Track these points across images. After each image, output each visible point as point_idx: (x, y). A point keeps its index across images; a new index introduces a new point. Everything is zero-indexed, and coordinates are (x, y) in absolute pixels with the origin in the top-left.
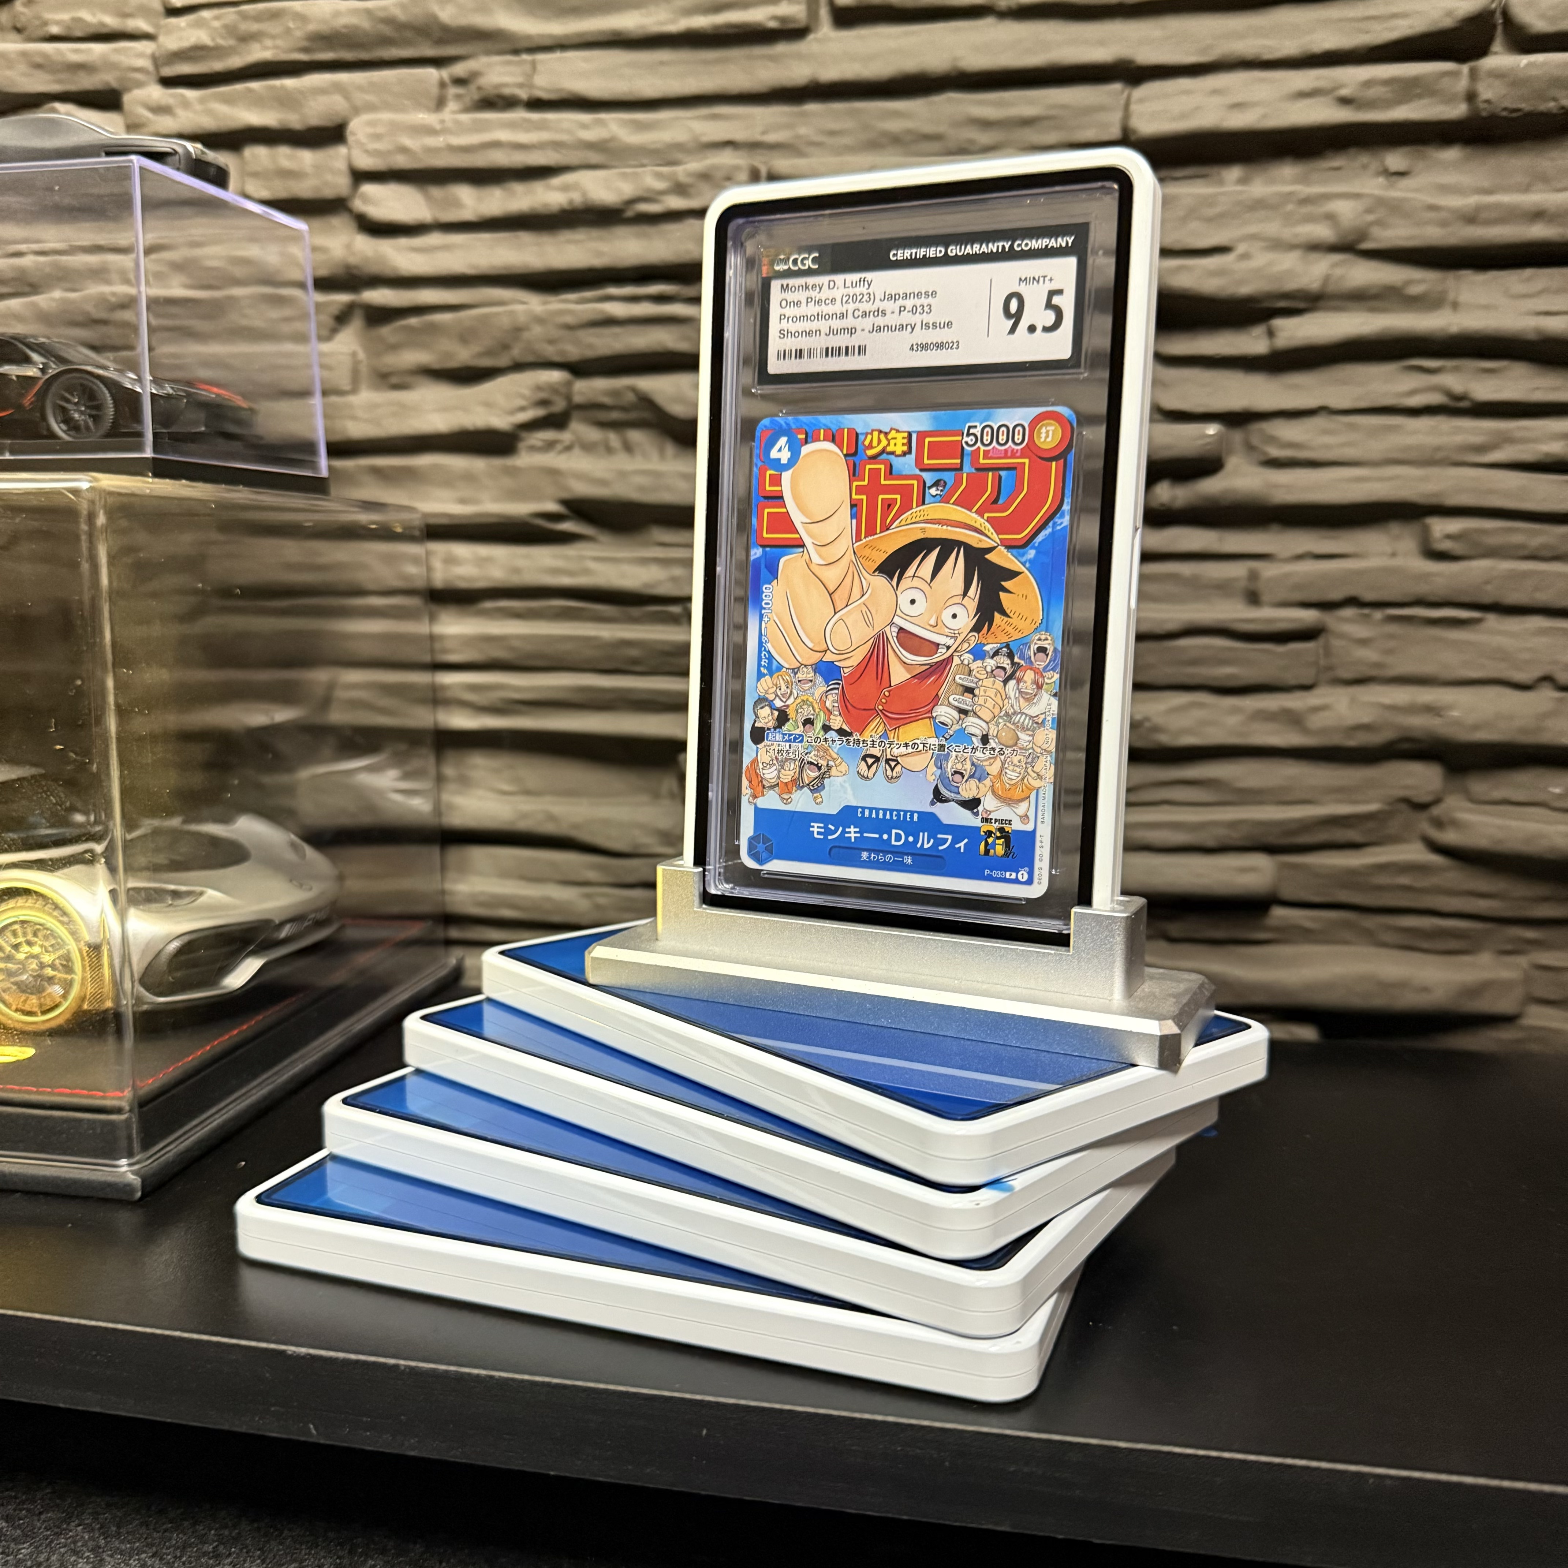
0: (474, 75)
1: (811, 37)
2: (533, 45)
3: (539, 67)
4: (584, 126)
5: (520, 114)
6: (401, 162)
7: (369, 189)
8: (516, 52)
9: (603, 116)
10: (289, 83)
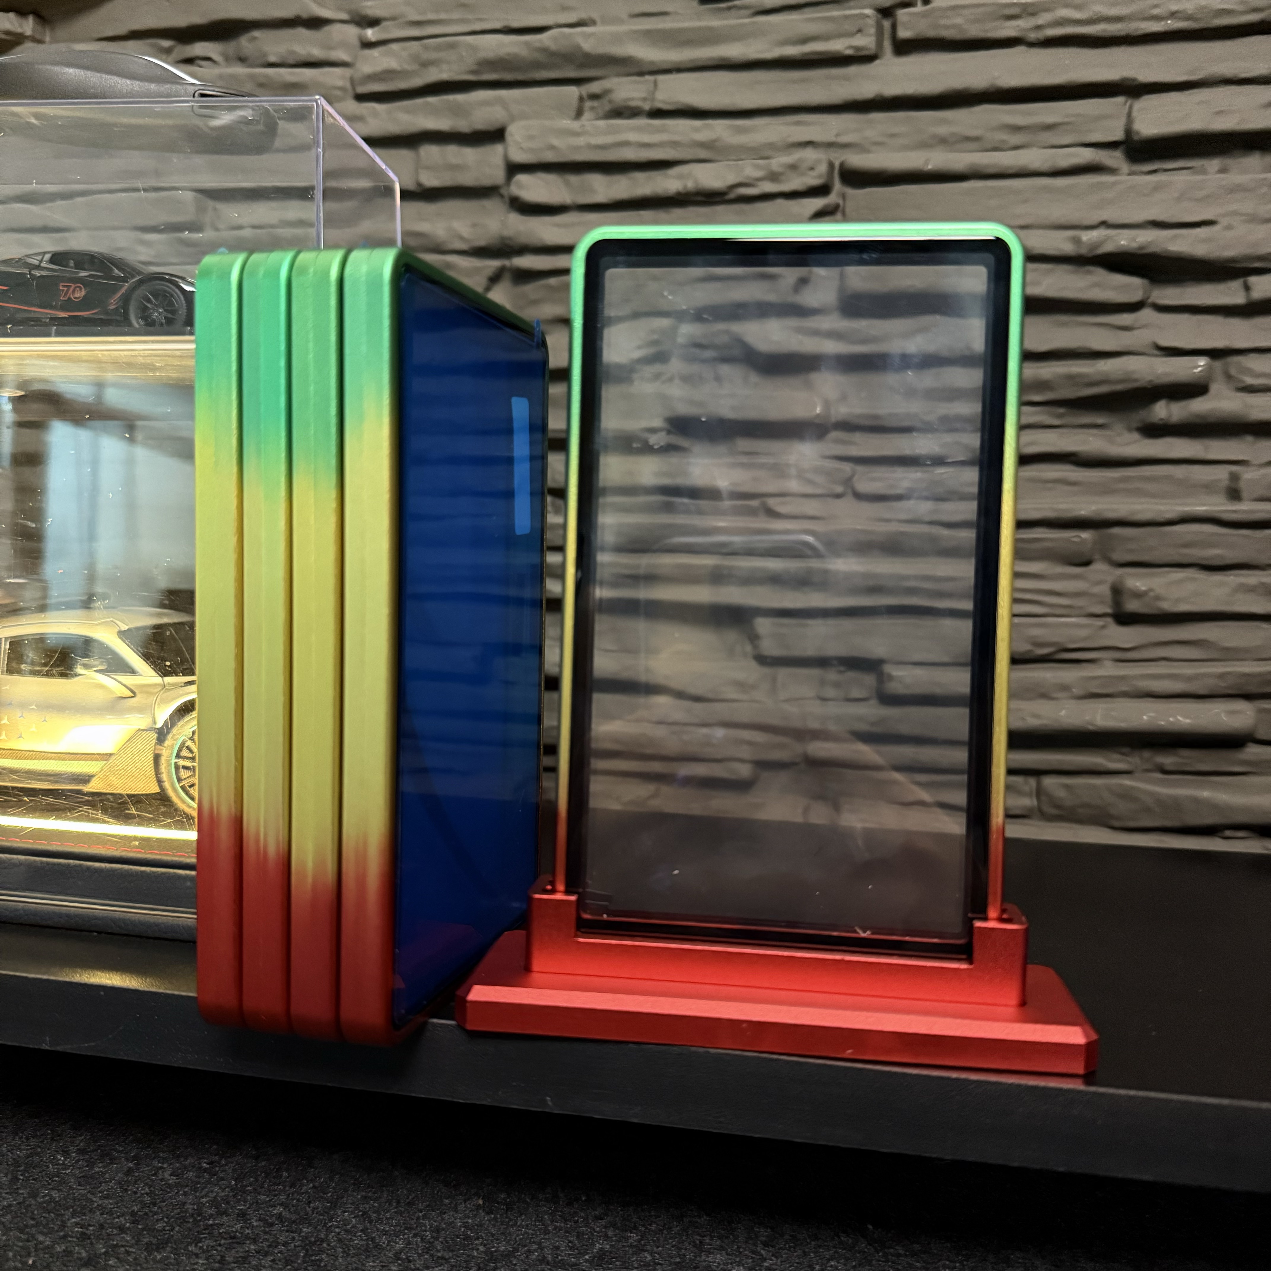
0: (607, 92)
1: (877, 62)
2: (655, 69)
3: (660, 85)
4: (697, 130)
5: (642, 121)
6: (550, 157)
7: (522, 178)
8: (641, 74)
9: (710, 122)
10: (460, 98)
